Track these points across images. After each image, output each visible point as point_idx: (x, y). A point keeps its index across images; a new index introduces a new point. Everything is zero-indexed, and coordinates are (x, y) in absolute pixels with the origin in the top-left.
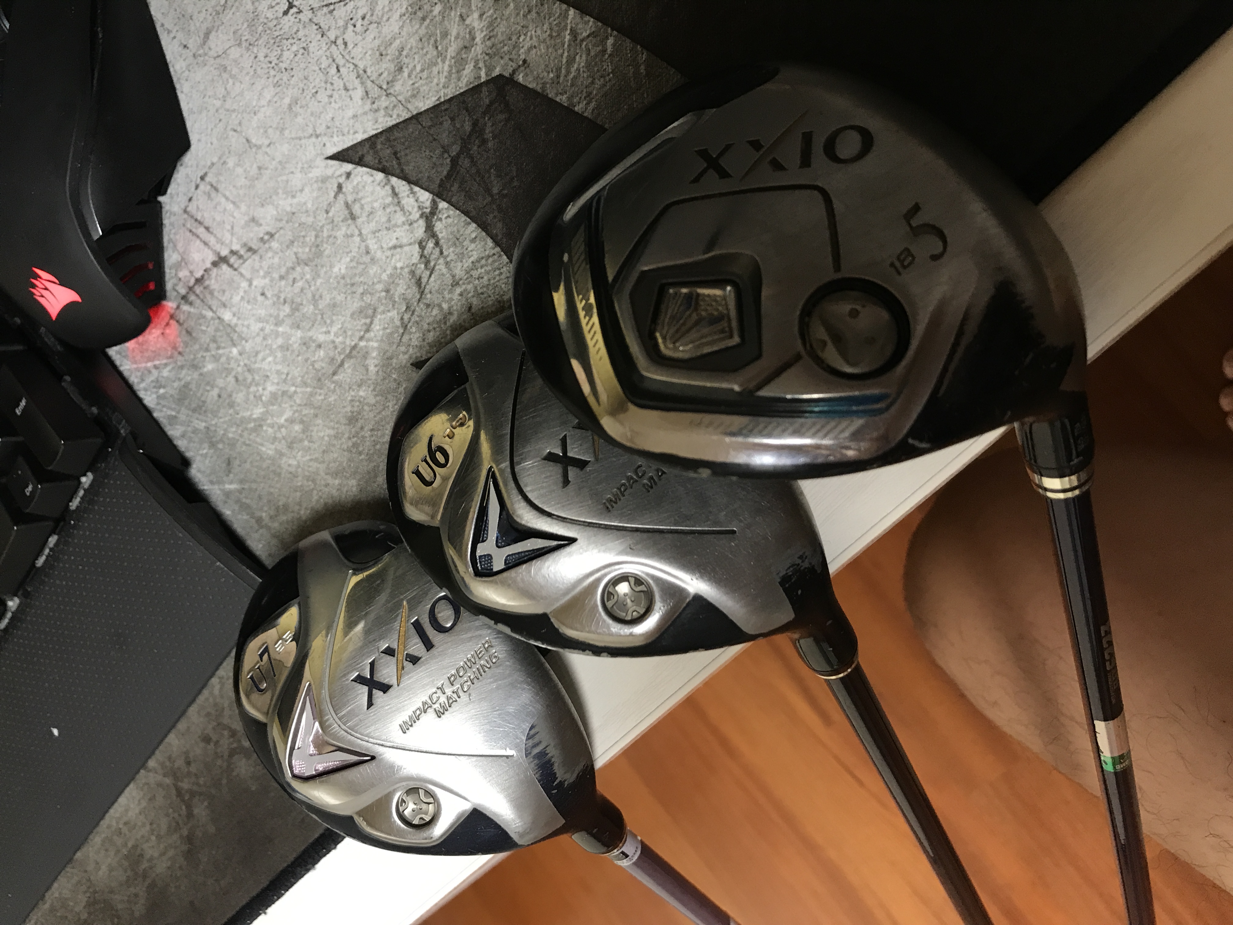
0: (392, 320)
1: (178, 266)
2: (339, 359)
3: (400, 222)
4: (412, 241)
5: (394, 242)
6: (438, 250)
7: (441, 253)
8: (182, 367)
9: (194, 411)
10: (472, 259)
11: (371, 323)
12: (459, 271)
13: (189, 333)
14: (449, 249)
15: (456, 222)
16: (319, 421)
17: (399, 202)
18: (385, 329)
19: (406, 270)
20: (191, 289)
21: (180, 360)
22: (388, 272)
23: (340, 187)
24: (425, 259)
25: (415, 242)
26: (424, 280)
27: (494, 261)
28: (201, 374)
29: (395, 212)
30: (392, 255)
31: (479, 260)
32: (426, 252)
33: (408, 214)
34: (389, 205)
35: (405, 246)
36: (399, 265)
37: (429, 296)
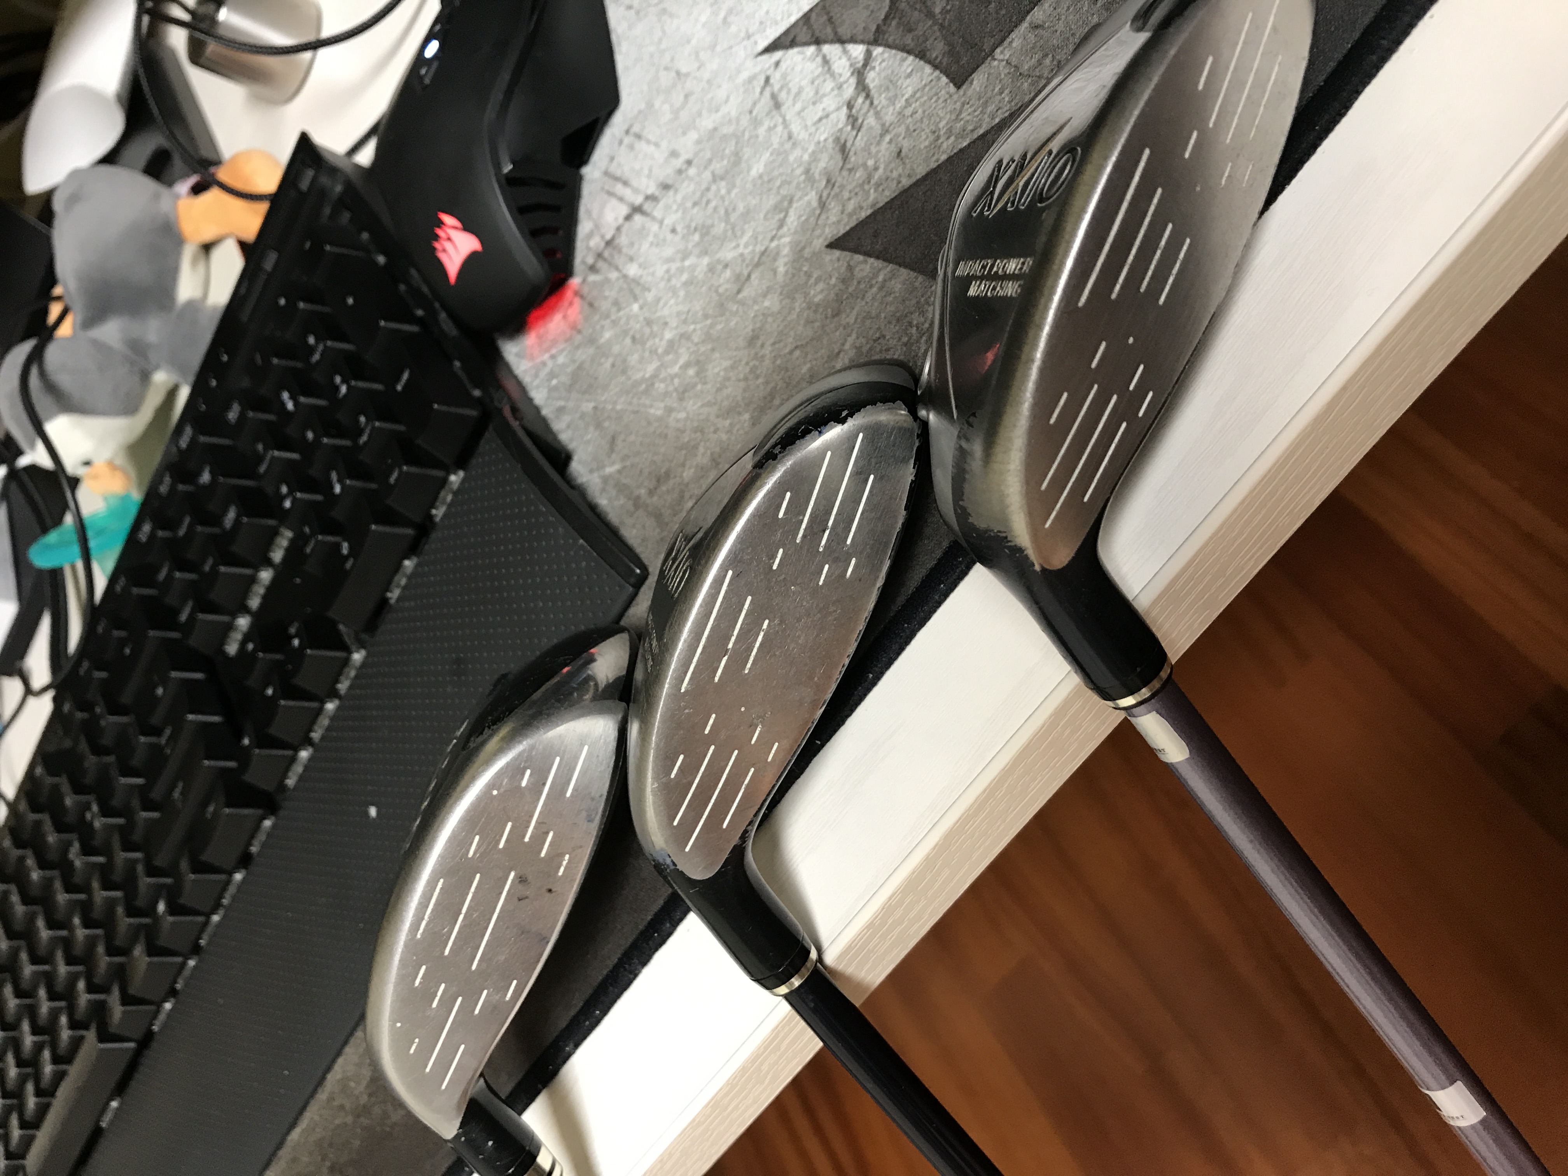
0: (809, 203)
1: (590, 235)
2: (746, 273)
3: (828, 89)
4: (841, 104)
5: (820, 114)
6: (868, 102)
7: (872, 103)
8: (578, 347)
9: (584, 393)
10: (907, 96)
11: (785, 217)
12: (889, 116)
13: (591, 305)
14: (880, 95)
15: (890, 63)
16: (717, 355)
17: (829, 69)
18: (800, 216)
19: (831, 140)
20: (600, 256)
21: (578, 338)
22: (810, 151)
23: (767, 80)
24: (853, 120)
25: (843, 106)
26: (849, 145)
27: (931, 89)
28: (598, 348)
29: (824, 81)
30: (817, 129)
31: (913, 96)
32: (854, 111)
33: (837, 77)
34: (818, 76)
35: (833, 112)
36: (822, 138)
37: (853, 159)
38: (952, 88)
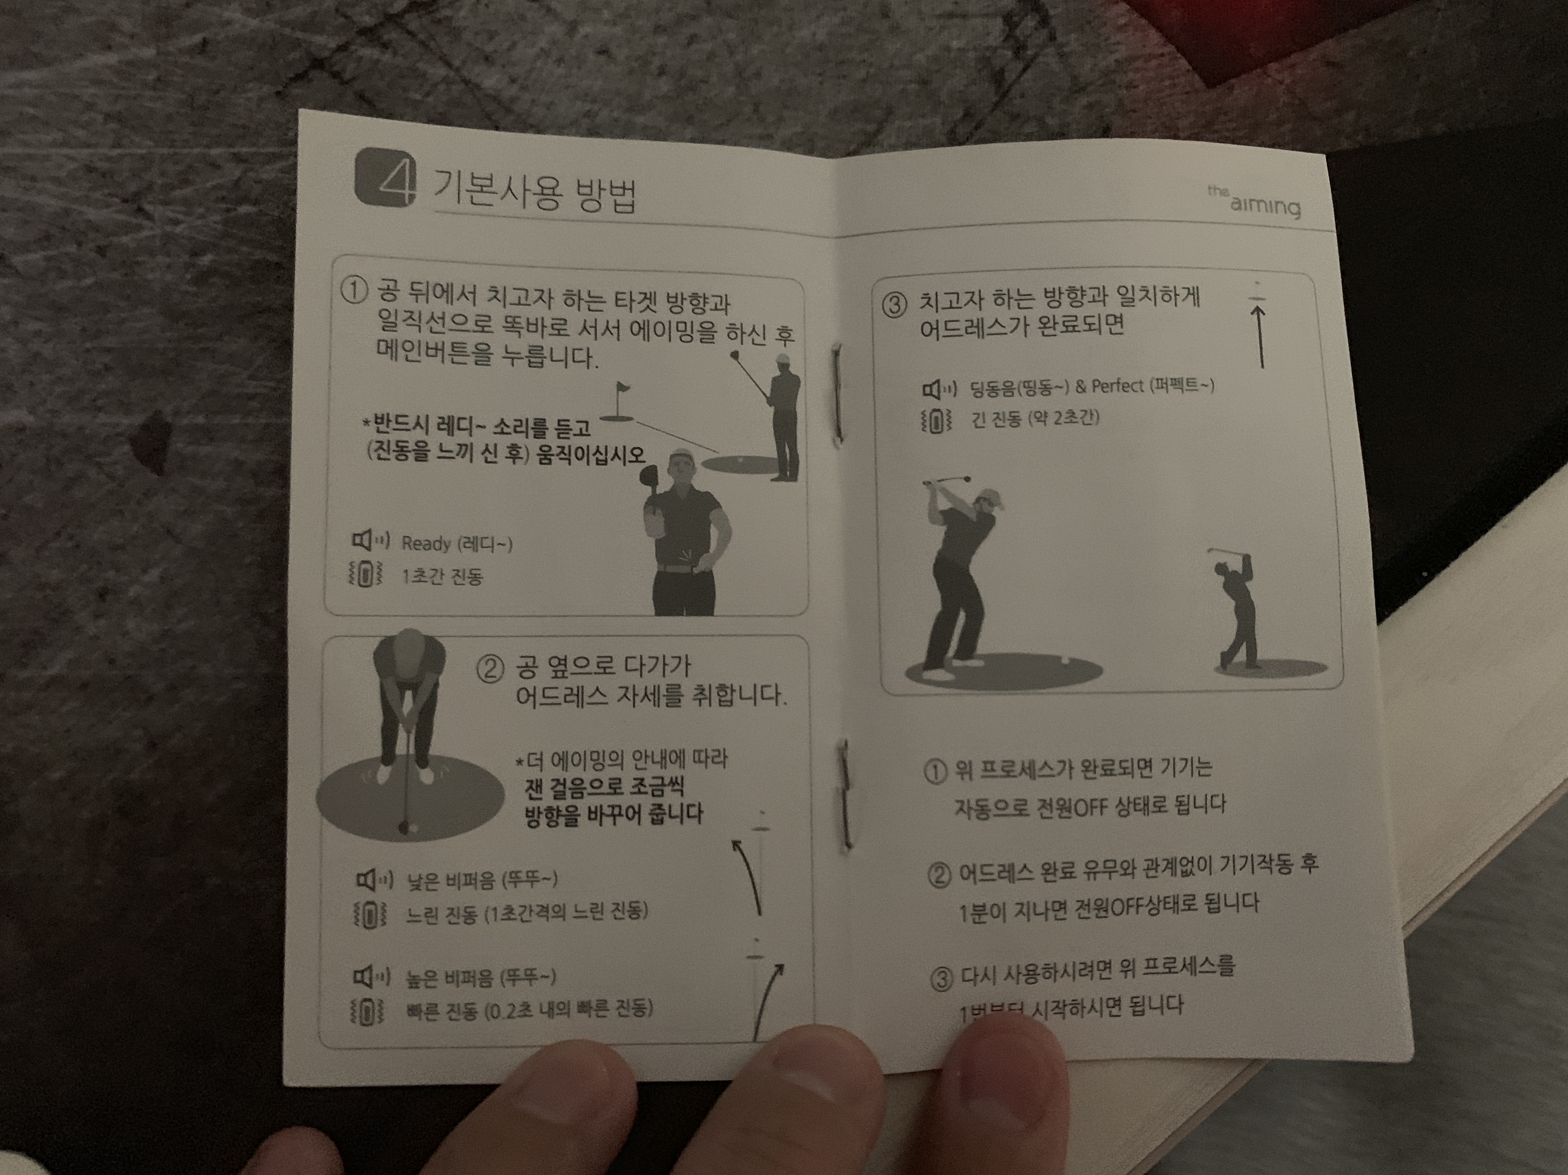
4: (991, 10)
5: (949, 7)
6: (1045, 33)
7: (1052, 38)
10: (1117, 56)
11: (878, 131)
12: (1087, 71)
14: (1069, 31)
19: (971, 55)
22: (930, 52)
24: (1016, 43)
25: (996, 13)
26: (1010, 76)
27: (1161, 66)
30: (943, 28)
31: (1128, 60)
32: (1018, 32)
35: (975, 16)
36: (954, 45)
37: (1017, 101)
38: (1198, 82)
